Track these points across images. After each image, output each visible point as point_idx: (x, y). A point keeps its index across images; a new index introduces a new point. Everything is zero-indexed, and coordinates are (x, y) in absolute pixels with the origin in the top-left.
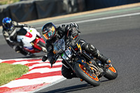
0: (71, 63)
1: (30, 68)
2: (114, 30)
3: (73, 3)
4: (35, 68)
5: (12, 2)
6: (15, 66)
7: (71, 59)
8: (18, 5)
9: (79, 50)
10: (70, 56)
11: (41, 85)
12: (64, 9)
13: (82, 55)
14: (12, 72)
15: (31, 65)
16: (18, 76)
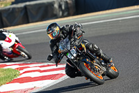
0: (76, 62)
1: (21, 72)
2: (104, 34)
3: (63, 8)
4: (26, 72)
5: (3, 6)
6: (6, 70)
7: (75, 58)
8: (9, 9)
9: (83, 49)
10: (75, 55)
11: (32, 89)
12: (55, 13)
13: (86, 55)
14: (3, 76)
15: (22, 69)
16: (9, 80)
